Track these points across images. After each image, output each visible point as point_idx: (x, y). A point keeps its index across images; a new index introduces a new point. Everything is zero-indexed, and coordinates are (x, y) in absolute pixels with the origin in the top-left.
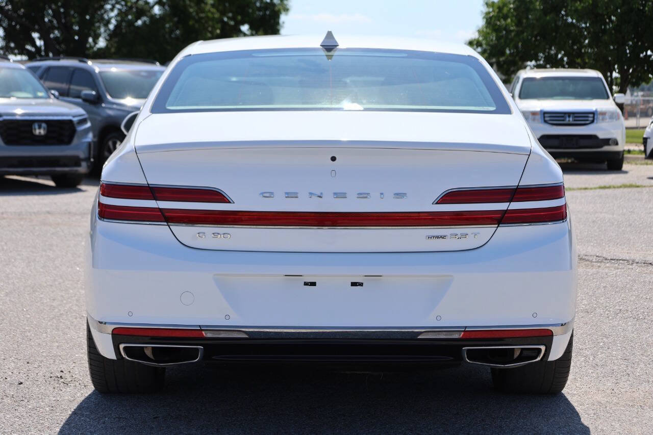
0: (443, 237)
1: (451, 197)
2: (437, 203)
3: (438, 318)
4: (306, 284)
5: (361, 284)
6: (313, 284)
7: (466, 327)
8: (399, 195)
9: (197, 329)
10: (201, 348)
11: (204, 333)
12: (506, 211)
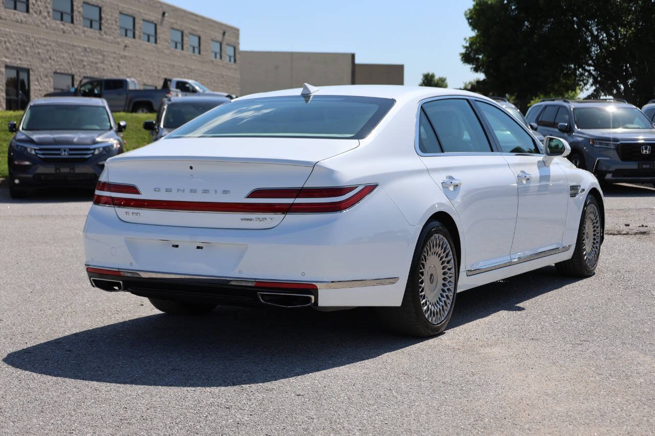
0: (250, 220)
1: (256, 193)
2: (247, 197)
3: (240, 272)
4: (173, 246)
5: (202, 248)
6: (177, 246)
7: (256, 279)
8: (225, 192)
9: (117, 270)
10: (121, 282)
11: (121, 273)
12: (293, 204)
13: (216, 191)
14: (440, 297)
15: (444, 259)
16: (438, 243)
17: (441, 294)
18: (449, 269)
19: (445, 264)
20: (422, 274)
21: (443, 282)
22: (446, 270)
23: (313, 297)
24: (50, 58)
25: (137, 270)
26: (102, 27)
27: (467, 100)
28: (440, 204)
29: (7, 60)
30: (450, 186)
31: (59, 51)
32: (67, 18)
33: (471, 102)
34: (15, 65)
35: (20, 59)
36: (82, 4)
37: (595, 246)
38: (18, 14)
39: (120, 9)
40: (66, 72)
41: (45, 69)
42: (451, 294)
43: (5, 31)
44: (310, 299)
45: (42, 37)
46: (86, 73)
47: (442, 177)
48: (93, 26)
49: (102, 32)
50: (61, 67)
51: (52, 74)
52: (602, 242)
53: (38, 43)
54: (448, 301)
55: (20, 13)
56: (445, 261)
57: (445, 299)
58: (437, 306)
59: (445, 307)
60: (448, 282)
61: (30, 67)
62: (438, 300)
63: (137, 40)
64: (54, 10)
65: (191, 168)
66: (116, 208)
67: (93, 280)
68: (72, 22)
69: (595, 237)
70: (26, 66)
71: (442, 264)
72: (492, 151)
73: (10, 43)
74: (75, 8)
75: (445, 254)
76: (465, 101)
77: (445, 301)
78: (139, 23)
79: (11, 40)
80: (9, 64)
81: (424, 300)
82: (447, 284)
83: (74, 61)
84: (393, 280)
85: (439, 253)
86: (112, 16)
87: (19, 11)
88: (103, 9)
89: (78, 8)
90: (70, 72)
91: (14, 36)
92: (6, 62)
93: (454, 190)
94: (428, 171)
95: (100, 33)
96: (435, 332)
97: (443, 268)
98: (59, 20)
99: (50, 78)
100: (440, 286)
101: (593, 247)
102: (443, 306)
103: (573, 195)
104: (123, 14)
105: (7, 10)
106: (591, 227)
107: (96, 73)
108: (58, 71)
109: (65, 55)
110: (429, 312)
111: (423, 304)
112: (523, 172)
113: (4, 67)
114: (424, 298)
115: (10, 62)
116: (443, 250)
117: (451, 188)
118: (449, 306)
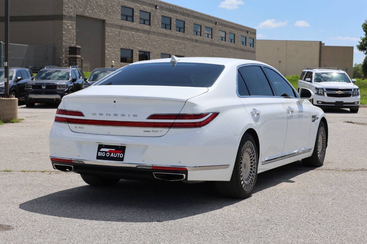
0: (149, 131)
2: (148, 119)
3: (143, 161)
8: (135, 116)
9: (70, 159)
10: (72, 166)
11: (72, 161)
12: (173, 123)
13: (129, 115)
14: (249, 176)
15: (251, 155)
16: (249, 146)
17: (250, 174)
18: (254, 160)
19: (252, 158)
20: (241, 163)
21: (251, 168)
22: (252, 161)
23: (184, 175)
24: (160, 47)
25: (83, 160)
26: (185, 31)
27: (260, 67)
28: (249, 124)
29: (140, 48)
30: (255, 114)
31: (164, 43)
32: (168, 27)
33: (262, 68)
34: (143, 50)
35: (146, 48)
36: (176, 20)
37: (323, 150)
38: (145, 26)
39: (194, 22)
40: (167, 53)
41: (157, 52)
42: (254, 174)
43: (139, 34)
44: (183, 176)
45: (156, 37)
46: (176, 54)
47: (250, 109)
48: (181, 30)
49: (185, 34)
50: (165, 51)
51: (160, 54)
52: (327, 147)
53: (154, 39)
54: (253, 178)
55: (146, 26)
56: (252, 156)
57: (252, 177)
58: (248, 181)
59: (252, 182)
60: (254, 168)
61: (150, 51)
62: (248, 178)
63: (202, 37)
64: (162, 23)
65: (115, 102)
66: (69, 124)
67: (55, 165)
68: (171, 29)
69: (323, 145)
70: (148, 51)
71: (250, 158)
72: (274, 95)
73: (141, 40)
74: (172, 22)
75: (252, 152)
76: (259, 67)
77: (252, 178)
78: (203, 29)
79: (142, 39)
80: (140, 50)
81: (242, 178)
82: (253, 169)
83: (171, 48)
84: (227, 166)
85: (249, 151)
86: (190, 25)
87: (146, 25)
88: (185, 23)
89: (173, 22)
90: (169, 53)
91: (143, 37)
92: (139, 49)
93: (257, 116)
94: (244, 106)
95: (184, 34)
96: (248, 196)
97: (251, 160)
98: (164, 28)
99: (159, 56)
100: (249, 170)
101: (322, 151)
102: (250, 181)
103: (313, 121)
104: (196, 24)
105: (141, 24)
106: (322, 139)
107: (181, 53)
108: (163, 53)
109: (167, 45)
110: (244, 184)
111: (242, 180)
112: (289, 107)
113: (138, 51)
114: (242, 177)
115: (141, 49)
116: (251, 149)
117: (256, 116)
118: (254, 181)
